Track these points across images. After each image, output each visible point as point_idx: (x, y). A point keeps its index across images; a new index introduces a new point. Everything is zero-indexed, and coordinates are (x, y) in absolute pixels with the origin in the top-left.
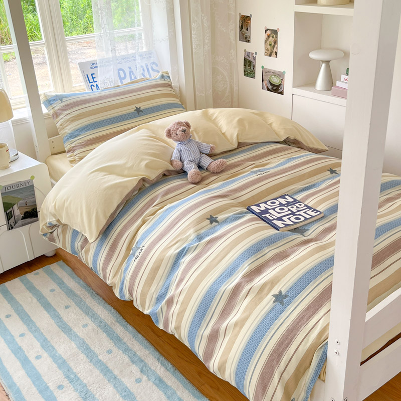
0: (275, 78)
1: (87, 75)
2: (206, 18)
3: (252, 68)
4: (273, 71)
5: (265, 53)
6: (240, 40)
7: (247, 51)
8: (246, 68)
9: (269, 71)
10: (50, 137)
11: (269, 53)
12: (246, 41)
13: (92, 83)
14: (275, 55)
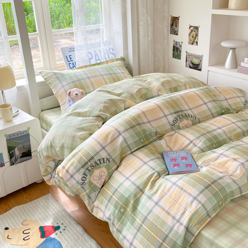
0: (196, 60)
1: (66, 56)
2: (149, 18)
3: (179, 52)
4: (194, 55)
5: (189, 42)
6: (170, 34)
7: (176, 41)
8: (174, 52)
9: (191, 55)
10: (40, 99)
11: (191, 42)
12: (175, 34)
13: (70, 61)
14: (196, 44)
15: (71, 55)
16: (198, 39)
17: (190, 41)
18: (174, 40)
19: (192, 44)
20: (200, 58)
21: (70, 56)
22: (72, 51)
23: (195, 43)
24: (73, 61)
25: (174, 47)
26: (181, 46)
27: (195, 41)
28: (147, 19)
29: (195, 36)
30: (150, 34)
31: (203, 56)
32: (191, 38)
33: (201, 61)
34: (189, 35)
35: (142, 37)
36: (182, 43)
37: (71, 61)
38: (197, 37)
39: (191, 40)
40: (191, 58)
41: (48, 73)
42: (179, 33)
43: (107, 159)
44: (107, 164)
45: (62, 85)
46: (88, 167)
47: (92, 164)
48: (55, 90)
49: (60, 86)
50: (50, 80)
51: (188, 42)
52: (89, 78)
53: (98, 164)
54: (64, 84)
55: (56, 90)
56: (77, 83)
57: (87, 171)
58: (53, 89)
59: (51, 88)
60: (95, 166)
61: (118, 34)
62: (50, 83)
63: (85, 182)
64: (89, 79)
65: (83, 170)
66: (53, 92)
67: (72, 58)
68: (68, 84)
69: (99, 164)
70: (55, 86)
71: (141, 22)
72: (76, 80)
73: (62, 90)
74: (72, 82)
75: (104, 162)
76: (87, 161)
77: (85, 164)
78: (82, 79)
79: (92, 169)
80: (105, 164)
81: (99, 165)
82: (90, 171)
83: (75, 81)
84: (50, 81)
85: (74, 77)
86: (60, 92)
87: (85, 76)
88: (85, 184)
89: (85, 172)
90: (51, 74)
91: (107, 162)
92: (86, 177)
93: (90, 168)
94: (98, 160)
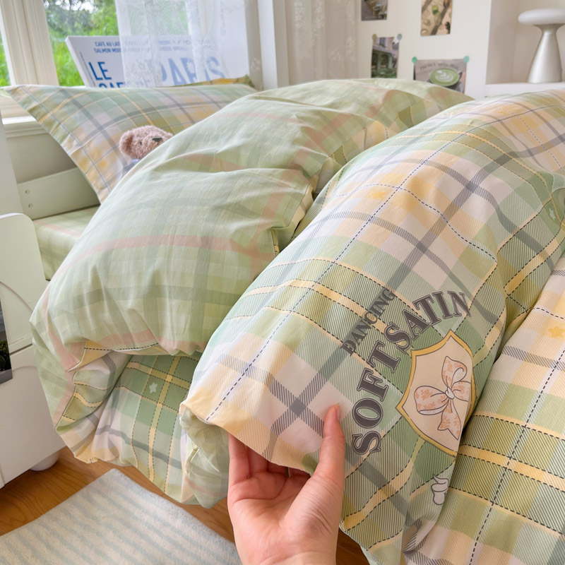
0: (445, 74)
1: (90, 64)
3: (390, 65)
4: (440, 62)
5: (422, 30)
6: (363, 19)
7: (379, 36)
8: (376, 68)
9: (431, 64)
10: (20, 181)
11: (430, 29)
12: (377, 19)
13: (101, 79)
14: (446, 31)
15: (103, 63)
16: (450, 15)
17: (425, 27)
18: (374, 37)
19: (434, 32)
20: (459, 67)
21: (100, 64)
22: (104, 50)
23: (443, 29)
24: (110, 78)
25: (375, 54)
26: (396, 47)
27: (444, 22)
29: (441, 9)
31: (467, 59)
32: (431, 17)
33: (461, 74)
34: (424, 9)
36: (400, 36)
37: (106, 78)
38: (449, 11)
39: (428, 23)
40: (430, 74)
41: (41, 92)
42: (390, 13)
43: (453, 295)
44: (460, 320)
45: (96, 124)
46: (379, 344)
47: (393, 326)
48: (70, 141)
49: (88, 127)
50: (51, 113)
51: (420, 29)
52: (178, 105)
53: (423, 325)
54: (102, 122)
55: (75, 143)
56: (146, 117)
57: (380, 365)
58: (62, 140)
59: (57, 137)
60: (411, 336)
62: (50, 124)
63: (376, 429)
64: (182, 109)
65: (354, 365)
66: (65, 149)
67: (106, 71)
68: (116, 120)
69: (428, 320)
70: (72, 131)
72: (139, 109)
73: (99, 140)
74: (130, 115)
75: (447, 314)
76: (361, 312)
77: (359, 327)
78: (160, 108)
79: (402, 349)
80: (455, 323)
81: (429, 330)
82: (391, 363)
83: (139, 112)
84: (49, 115)
85: (134, 101)
86: (92, 146)
87: (166, 101)
88: (379, 440)
89: (366, 371)
90: (51, 94)
91: (458, 314)
92: (376, 398)
93: (390, 350)
94: (416, 304)
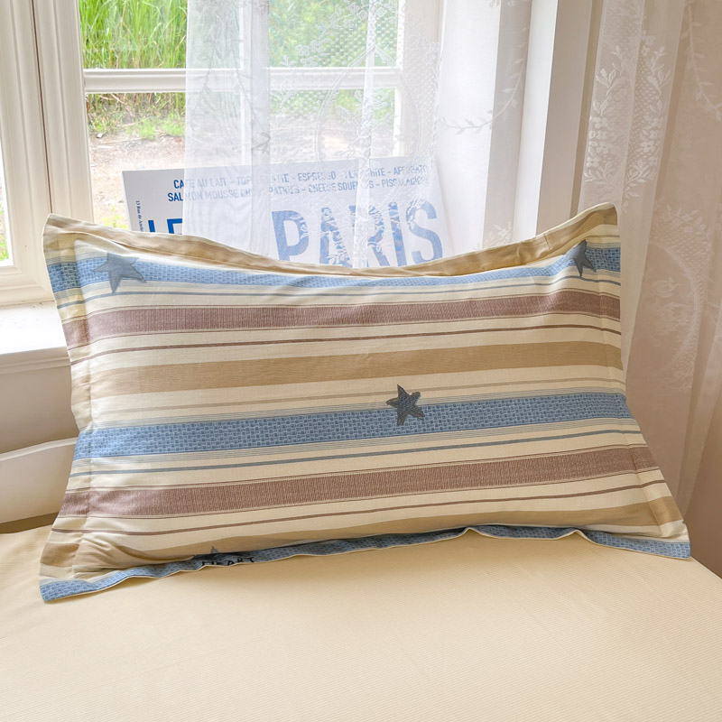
1: (151, 223)
2: (660, 53)
15: (180, 221)
21: (171, 223)
28: (641, 58)
30: (646, 147)
35: (597, 160)
61: (462, 130)
71: (603, 72)
